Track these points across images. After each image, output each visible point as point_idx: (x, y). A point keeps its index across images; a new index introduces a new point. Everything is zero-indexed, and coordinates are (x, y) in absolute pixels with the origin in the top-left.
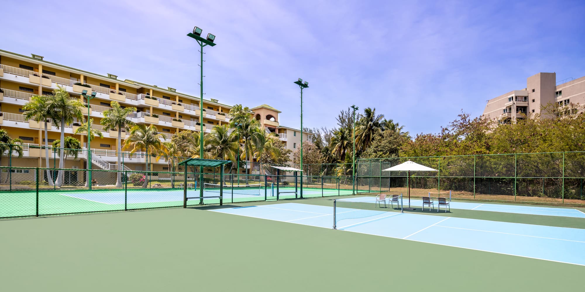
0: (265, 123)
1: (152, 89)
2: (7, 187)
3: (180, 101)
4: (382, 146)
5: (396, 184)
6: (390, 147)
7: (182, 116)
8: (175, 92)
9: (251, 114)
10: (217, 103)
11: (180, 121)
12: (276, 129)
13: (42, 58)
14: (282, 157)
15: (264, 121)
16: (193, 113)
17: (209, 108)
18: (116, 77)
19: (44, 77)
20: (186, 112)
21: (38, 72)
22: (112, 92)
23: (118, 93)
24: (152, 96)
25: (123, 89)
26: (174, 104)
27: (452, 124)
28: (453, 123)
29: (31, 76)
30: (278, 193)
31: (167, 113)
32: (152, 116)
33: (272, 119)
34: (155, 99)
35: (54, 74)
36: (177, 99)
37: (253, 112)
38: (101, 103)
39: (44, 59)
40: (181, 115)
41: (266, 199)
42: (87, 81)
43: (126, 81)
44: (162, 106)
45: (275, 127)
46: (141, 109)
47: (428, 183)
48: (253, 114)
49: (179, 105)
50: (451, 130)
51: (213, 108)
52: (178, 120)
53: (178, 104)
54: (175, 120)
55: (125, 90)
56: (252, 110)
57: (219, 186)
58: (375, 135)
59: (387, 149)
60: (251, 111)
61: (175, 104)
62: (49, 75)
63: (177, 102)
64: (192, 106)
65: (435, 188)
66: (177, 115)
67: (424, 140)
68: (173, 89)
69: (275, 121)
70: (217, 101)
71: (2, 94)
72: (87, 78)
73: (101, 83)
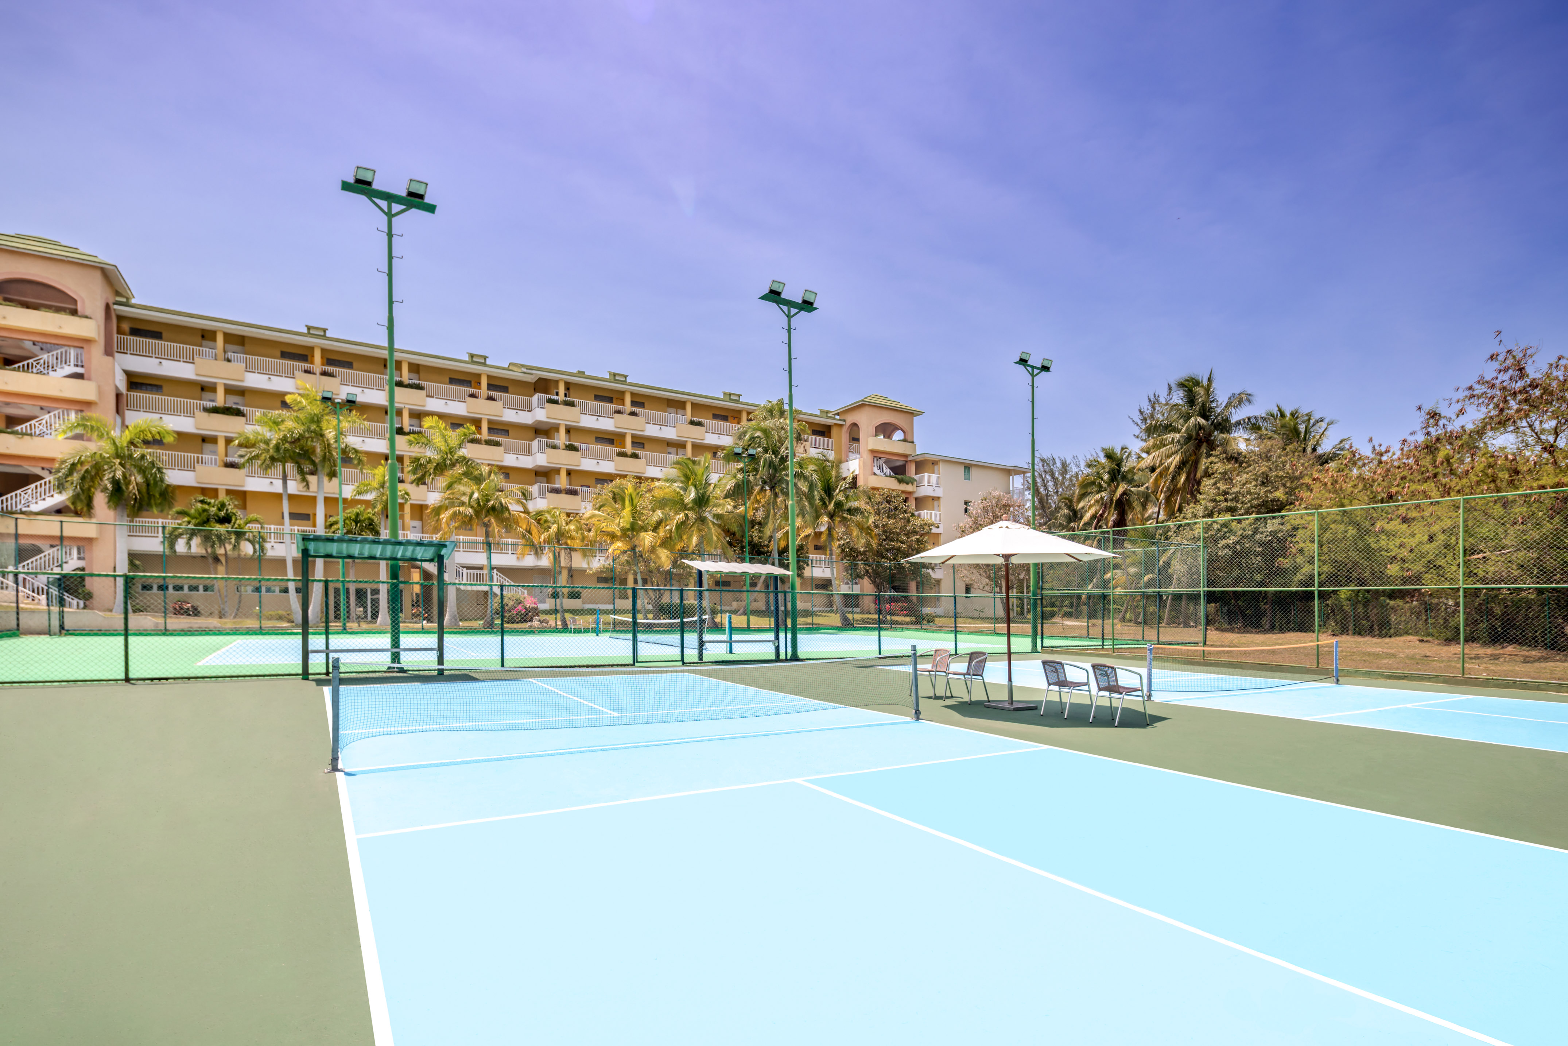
0: (870, 448)
1: (562, 380)
2: (253, 623)
3: (634, 403)
4: (1233, 494)
5: (1288, 622)
6: (1262, 493)
7: (643, 444)
8: (624, 382)
9: (836, 424)
10: (738, 401)
11: (635, 456)
12: (907, 461)
13: (325, 330)
14: (902, 542)
15: (871, 441)
16: (669, 433)
17: (716, 417)
18: (485, 359)
19: (324, 373)
20: (652, 431)
21: (312, 363)
22: (472, 396)
23: (486, 396)
24: (564, 398)
25: (499, 385)
26: (619, 412)
27: (1468, 393)
28: (1471, 388)
29: (299, 374)
30: (701, 644)
31: (609, 439)
32: (564, 447)
33: (898, 436)
34: (571, 404)
35: (349, 365)
36: (628, 399)
37: (840, 420)
38: (452, 424)
39: (328, 334)
40: (640, 442)
41: (635, 660)
42: (421, 374)
43: (510, 368)
44: (588, 421)
45: (906, 456)
46: (542, 431)
47: (1393, 618)
48: (841, 425)
49: (633, 414)
50: (1454, 417)
51: (727, 416)
52: (629, 453)
53: (629, 412)
54: (622, 455)
55: (505, 389)
56: (838, 414)
57: (628, 622)
58: (1212, 459)
59: (1249, 501)
60: (837, 417)
61: (622, 413)
62: (335, 369)
63: (628, 407)
64: (671, 416)
65: (1416, 633)
66: (629, 441)
67: (1380, 462)
68: (619, 375)
69: (905, 440)
70: (739, 396)
71: (243, 419)
72: (421, 368)
73: (453, 377)
